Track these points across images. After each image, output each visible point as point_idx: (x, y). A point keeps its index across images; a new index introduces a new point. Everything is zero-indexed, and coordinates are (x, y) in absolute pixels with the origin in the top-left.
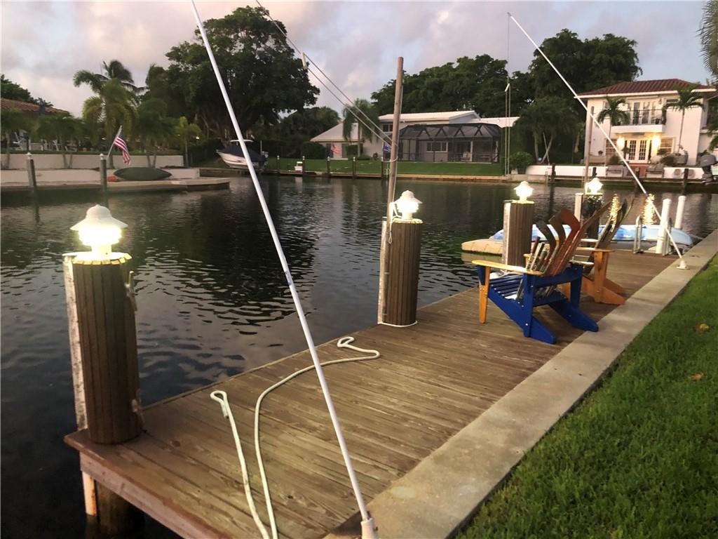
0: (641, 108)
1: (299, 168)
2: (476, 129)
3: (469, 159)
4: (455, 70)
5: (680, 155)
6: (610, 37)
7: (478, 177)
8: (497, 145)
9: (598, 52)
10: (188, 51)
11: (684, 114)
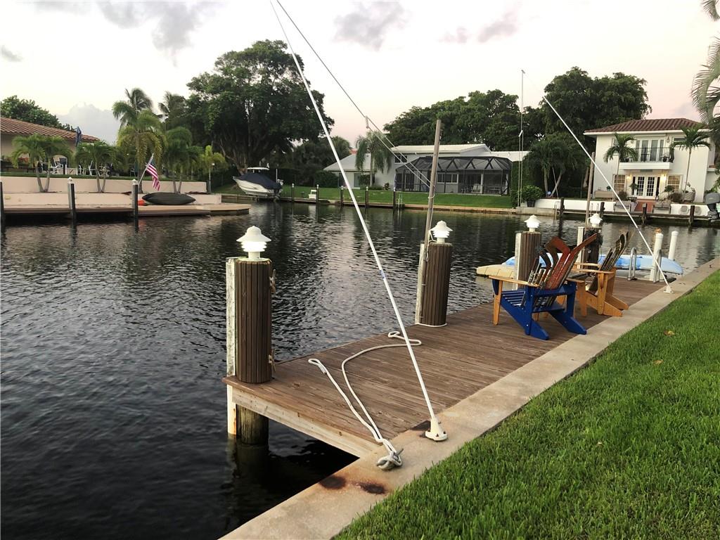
0: (649, 146)
1: (313, 197)
2: (487, 162)
3: (479, 191)
4: (466, 104)
5: (687, 192)
6: (620, 76)
7: (488, 209)
8: (507, 178)
9: (608, 90)
10: (208, 81)
11: (690, 153)
